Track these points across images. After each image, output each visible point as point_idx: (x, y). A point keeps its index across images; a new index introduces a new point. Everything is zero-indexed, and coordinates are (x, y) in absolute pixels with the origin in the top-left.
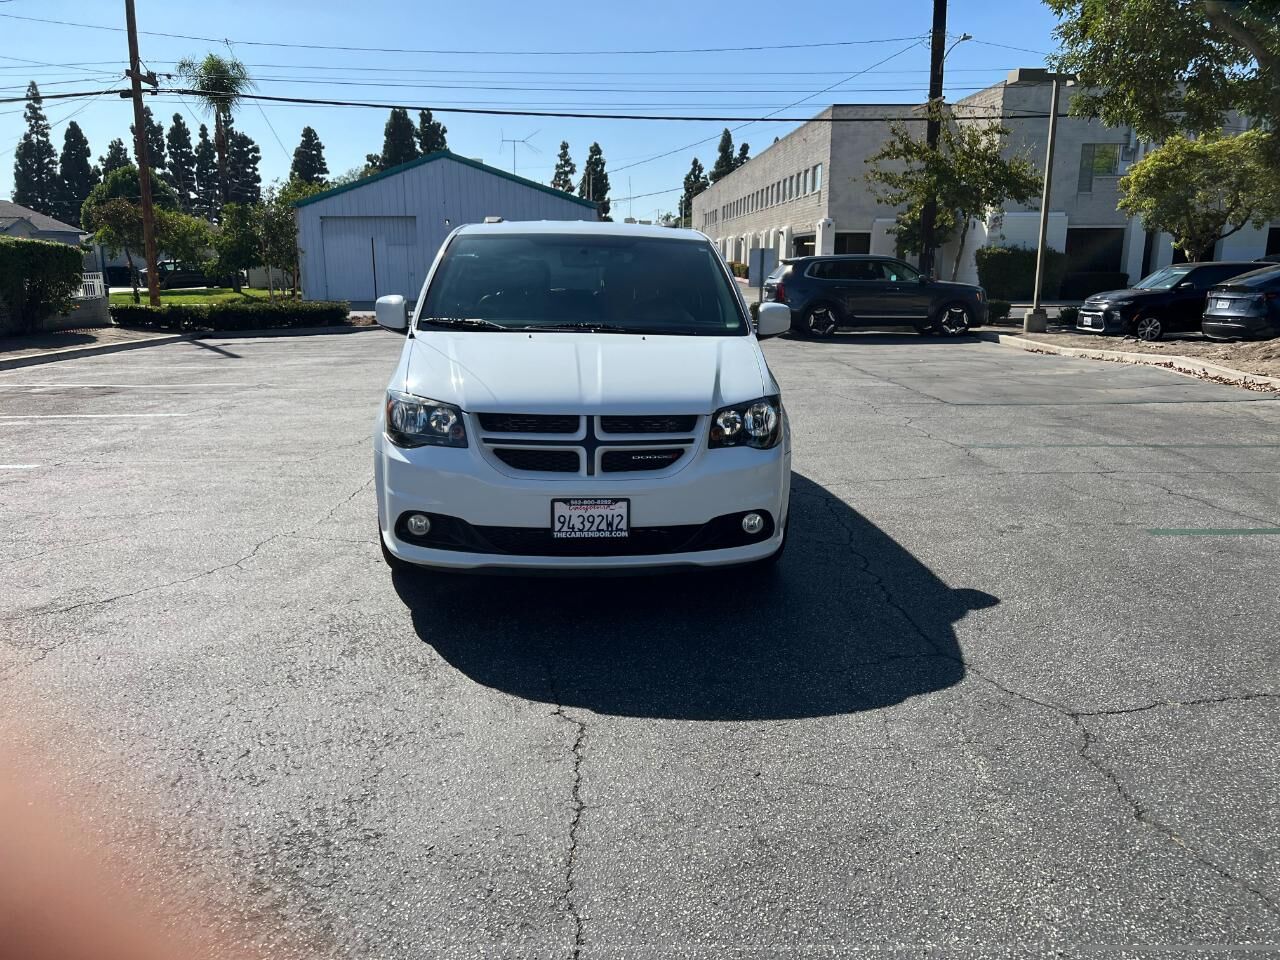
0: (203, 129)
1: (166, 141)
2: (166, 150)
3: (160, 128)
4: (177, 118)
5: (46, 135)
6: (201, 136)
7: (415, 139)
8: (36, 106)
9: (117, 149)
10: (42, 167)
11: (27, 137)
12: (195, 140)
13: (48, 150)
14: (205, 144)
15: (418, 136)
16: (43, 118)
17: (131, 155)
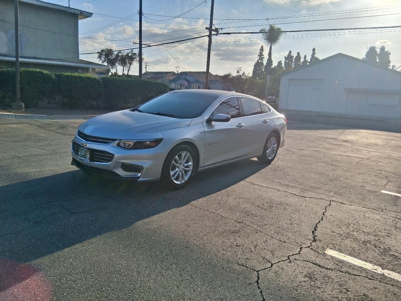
0: (305, 56)
1: (294, 61)
2: (293, 63)
3: (293, 57)
4: (298, 53)
5: (263, 60)
6: (304, 58)
7: (377, 57)
8: (262, 52)
9: (280, 63)
10: (260, 69)
11: (258, 61)
12: (302, 60)
13: (262, 64)
14: (305, 61)
15: (378, 56)
16: (263, 55)
17: (283, 65)
